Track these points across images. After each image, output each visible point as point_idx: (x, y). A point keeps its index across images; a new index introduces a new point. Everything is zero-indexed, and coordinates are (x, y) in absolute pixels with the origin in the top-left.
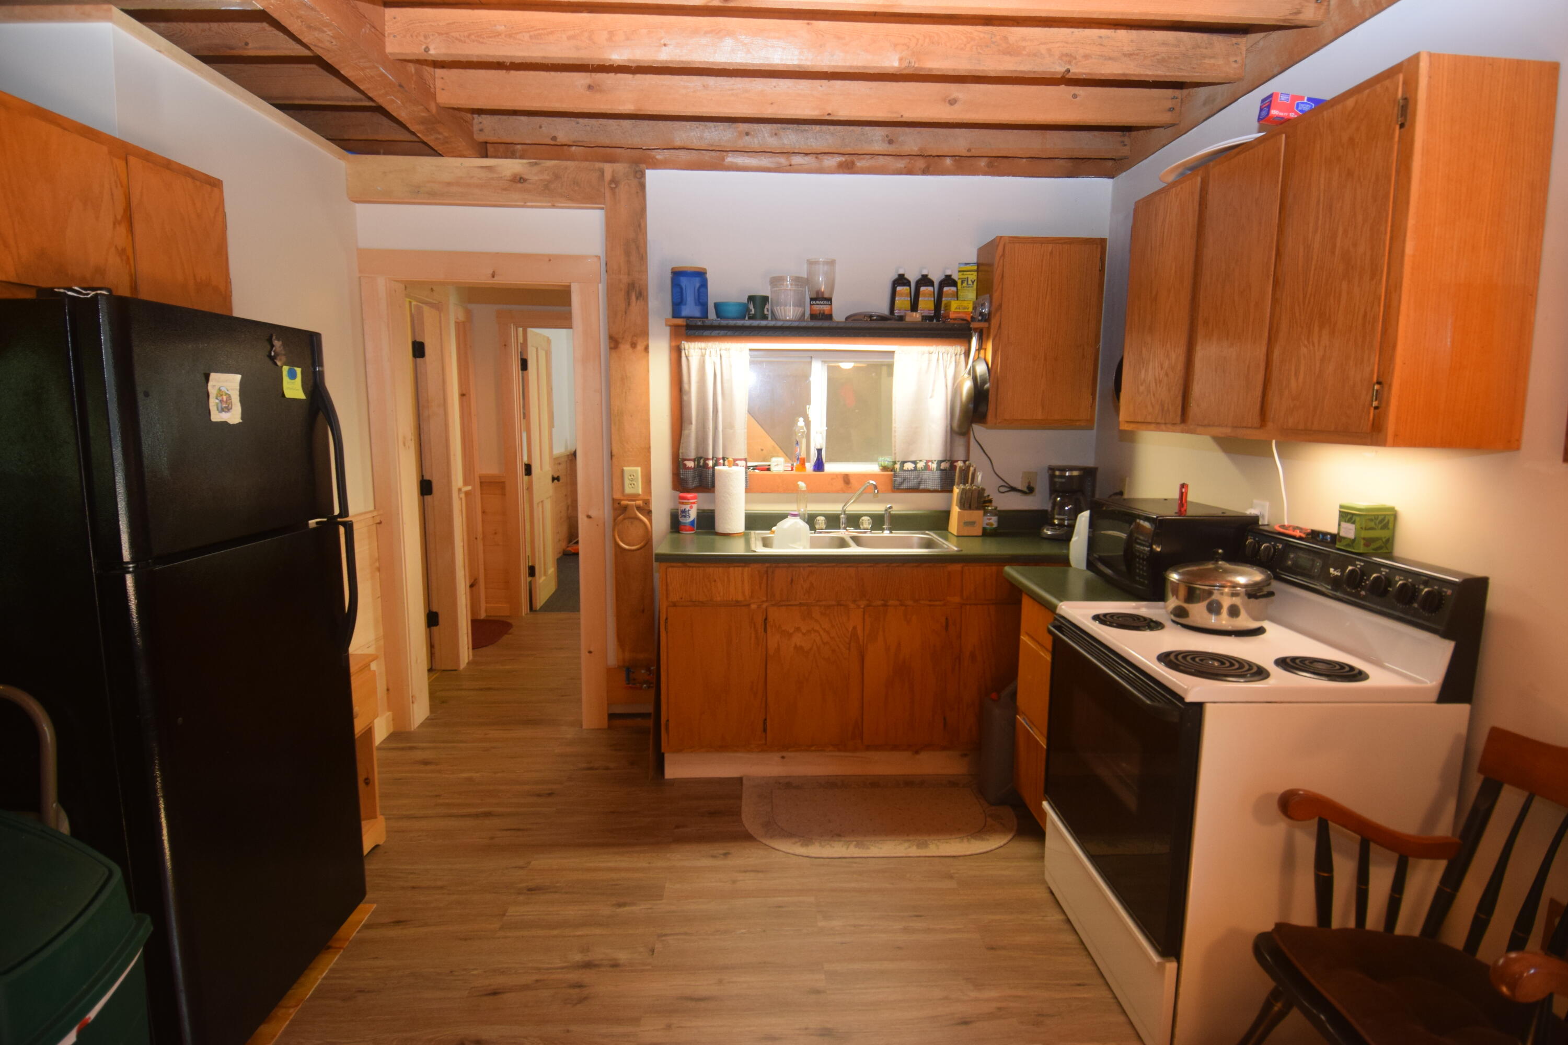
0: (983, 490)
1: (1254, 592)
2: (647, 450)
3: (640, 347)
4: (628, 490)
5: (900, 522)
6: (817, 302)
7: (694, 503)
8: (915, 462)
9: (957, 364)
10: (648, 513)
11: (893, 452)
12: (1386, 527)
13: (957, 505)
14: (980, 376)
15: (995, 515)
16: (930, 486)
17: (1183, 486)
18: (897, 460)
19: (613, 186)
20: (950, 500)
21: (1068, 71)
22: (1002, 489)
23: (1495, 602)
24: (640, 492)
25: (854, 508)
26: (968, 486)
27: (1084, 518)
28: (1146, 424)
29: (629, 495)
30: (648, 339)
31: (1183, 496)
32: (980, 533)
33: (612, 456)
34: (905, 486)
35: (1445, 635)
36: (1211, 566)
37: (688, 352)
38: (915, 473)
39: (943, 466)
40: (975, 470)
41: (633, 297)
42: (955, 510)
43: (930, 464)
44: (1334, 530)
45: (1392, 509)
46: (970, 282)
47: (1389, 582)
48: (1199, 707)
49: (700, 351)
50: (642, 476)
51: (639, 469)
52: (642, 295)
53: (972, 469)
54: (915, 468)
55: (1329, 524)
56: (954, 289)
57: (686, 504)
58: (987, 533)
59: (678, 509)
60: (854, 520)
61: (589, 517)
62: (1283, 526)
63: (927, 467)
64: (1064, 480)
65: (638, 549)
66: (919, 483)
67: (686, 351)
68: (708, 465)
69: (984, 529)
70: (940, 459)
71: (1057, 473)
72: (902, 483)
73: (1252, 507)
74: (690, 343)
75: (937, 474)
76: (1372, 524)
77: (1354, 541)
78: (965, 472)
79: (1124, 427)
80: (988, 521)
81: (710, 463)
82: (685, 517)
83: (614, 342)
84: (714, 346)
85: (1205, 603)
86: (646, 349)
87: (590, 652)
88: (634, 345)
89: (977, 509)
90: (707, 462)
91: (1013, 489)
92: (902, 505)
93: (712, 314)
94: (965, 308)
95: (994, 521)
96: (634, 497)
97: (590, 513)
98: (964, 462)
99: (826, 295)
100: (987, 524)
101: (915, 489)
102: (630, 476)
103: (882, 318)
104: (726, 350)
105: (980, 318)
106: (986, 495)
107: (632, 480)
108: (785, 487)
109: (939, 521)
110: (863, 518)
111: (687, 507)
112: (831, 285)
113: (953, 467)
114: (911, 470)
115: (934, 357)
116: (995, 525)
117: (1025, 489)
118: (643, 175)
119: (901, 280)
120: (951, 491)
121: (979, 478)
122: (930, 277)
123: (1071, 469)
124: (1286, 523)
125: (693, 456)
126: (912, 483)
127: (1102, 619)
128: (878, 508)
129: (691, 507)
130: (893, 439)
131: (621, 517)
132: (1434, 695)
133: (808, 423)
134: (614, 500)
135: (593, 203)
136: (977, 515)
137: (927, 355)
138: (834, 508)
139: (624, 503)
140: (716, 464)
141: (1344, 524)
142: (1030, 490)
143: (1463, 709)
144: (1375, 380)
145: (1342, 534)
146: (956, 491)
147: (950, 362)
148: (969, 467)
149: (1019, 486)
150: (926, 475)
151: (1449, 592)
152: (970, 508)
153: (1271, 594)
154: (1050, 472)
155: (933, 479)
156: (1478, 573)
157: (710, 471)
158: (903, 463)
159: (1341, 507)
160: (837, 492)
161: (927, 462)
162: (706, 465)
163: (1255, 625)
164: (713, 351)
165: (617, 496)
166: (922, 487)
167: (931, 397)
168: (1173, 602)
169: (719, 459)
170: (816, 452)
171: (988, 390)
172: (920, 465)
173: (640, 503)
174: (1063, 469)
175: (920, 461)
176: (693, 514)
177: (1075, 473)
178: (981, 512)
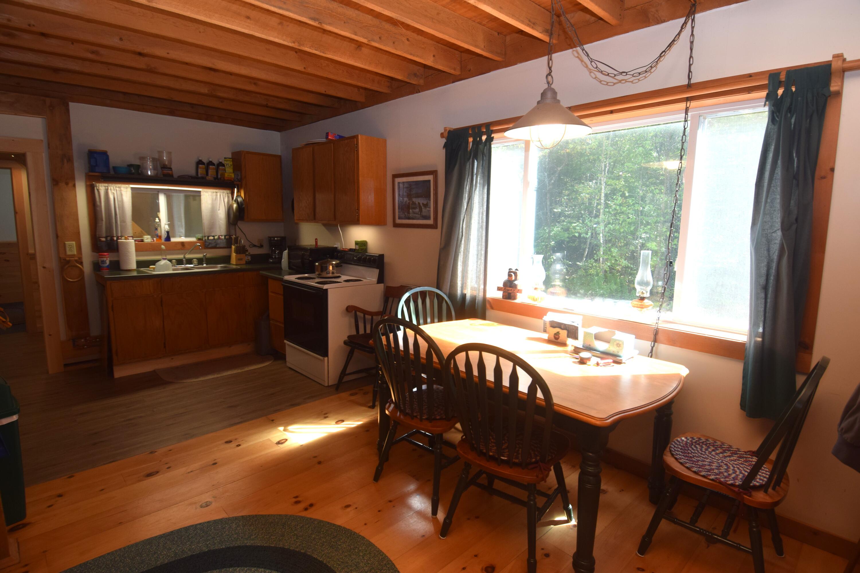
0: (245, 246)
1: (337, 266)
2: (78, 234)
3: (71, 185)
4: (69, 253)
5: (210, 261)
6: (165, 169)
7: (108, 257)
8: (214, 236)
9: (228, 197)
10: (81, 263)
11: (204, 232)
12: (365, 246)
13: (234, 252)
14: (240, 202)
15: (249, 256)
16: (222, 245)
17: (316, 239)
18: (206, 235)
19: (51, 108)
20: (231, 252)
21: (267, 104)
22: (251, 246)
23: (386, 260)
24: (75, 253)
25: (188, 256)
26: (238, 245)
27: (286, 253)
28: (303, 220)
29: (69, 255)
30: (75, 181)
31: (316, 242)
32: (245, 263)
33: (57, 237)
34: (210, 246)
35: (377, 268)
36: (326, 260)
37: (99, 188)
38: (214, 241)
39: (227, 237)
40: (240, 238)
41: (65, 161)
42: (234, 255)
43: (221, 237)
44: (354, 248)
45: (366, 241)
46: (230, 165)
47: (366, 258)
48: (326, 290)
49: (104, 187)
50: (76, 246)
51: (74, 242)
52: (70, 160)
53: (239, 238)
54: (214, 239)
55: (353, 246)
56: (224, 167)
57: (105, 257)
58: (247, 263)
59: (98, 261)
60: (190, 261)
61: (44, 267)
62: (343, 249)
63: (219, 238)
64: (275, 241)
65: (76, 281)
66: (217, 245)
67: (97, 188)
68: (114, 239)
69: (246, 261)
70: (225, 234)
71: (272, 239)
72: (209, 245)
73: (335, 245)
74: (99, 184)
75: (225, 241)
76: (362, 245)
77: (358, 250)
78: (236, 239)
79: (296, 221)
80: (247, 258)
81: (115, 238)
82: (103, 264)
83: (55, 182)
84: (112, 186)
85: (326, 272)
86: (74, 186)
87: (50, 335)
88: (67, 184)
89: (243, 253)
90: (113, 238)
91: (255, 246)
92: (210, 253)
93: (112, 172)
94: (231, 176)
95: (249, 258)
96: (73, 256)
97: (45, 266)
98: (236, 235)
99: (169, 167)
100: (247, 259)
101: (215, 247)
102: (69, 246)
103: (192, 177)
104: (118, 187)
105: (237, 180)
106: (246, 248)
107: (71, 248)
108: (153, 248)
109: (227, 259)
110: (194, 260)
111: (105, 259)
112: (170, 161)
113: (230, 238)
114: (212, 240)
115: (219, 194)
116: (250, 260)
117: (259, 245)
118: (68, 105)
119: (200, 162)
120: (231, 247)
121: (243, 242)
122: (213, 162)
123: (277, 237)
124: (344, 248)
125: (104, 235)
126: (213, 245)
127: (299, 278)
128: (200, 256)
129: (107, 259)
130: (203, 227)
131: (67, 266)
132: (376, 282)
133: (160, 220)
134: (60, 258)
135: (39, 115)
136: (242, 256)
137: (215, 194)
138: (181, 257)
139: (68, 259)
140: (118, 239)
141: (357, 246)
142: (261, 246)
143: (382, 285)
144: (357, 209)
145: (356, 248)
146: (233, 247)
147: (226, 196)
148: (238, 237)
149: (256, 244)
150: (219, 241)
151: (377, 258)
152: (240, 253)
153: (341, 266)
154: (269, 238)
155: (223, 244)
156: (382, 253)
157: (115, 242)
158: (208, 237)
159: (355, 241)
160: (179, 250)
161: (219, 236)
162: (112, 239)
163: (338, 275)
164: (112, 188)
165: (62, 256)
166: (218, 246)
167: (219, 210)
168: (317, 273)
169: (119, 236)
170: (166, 233)
171: (244, 208)
172: (216, 237)
173: (77, 258)
174: (274, 237)
175: (216, 236)
176: (108, 262)
177: (279, 239)
178: (244, 255)
